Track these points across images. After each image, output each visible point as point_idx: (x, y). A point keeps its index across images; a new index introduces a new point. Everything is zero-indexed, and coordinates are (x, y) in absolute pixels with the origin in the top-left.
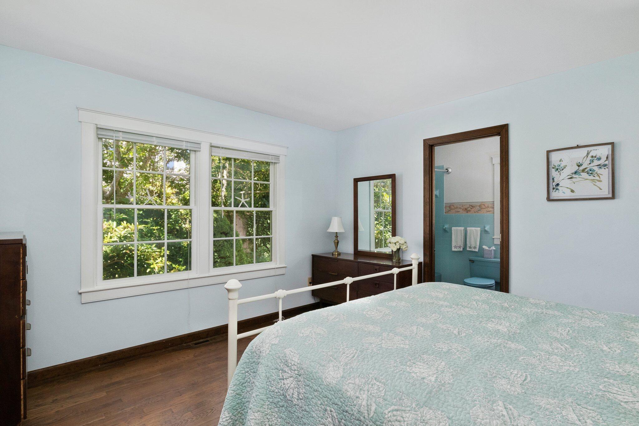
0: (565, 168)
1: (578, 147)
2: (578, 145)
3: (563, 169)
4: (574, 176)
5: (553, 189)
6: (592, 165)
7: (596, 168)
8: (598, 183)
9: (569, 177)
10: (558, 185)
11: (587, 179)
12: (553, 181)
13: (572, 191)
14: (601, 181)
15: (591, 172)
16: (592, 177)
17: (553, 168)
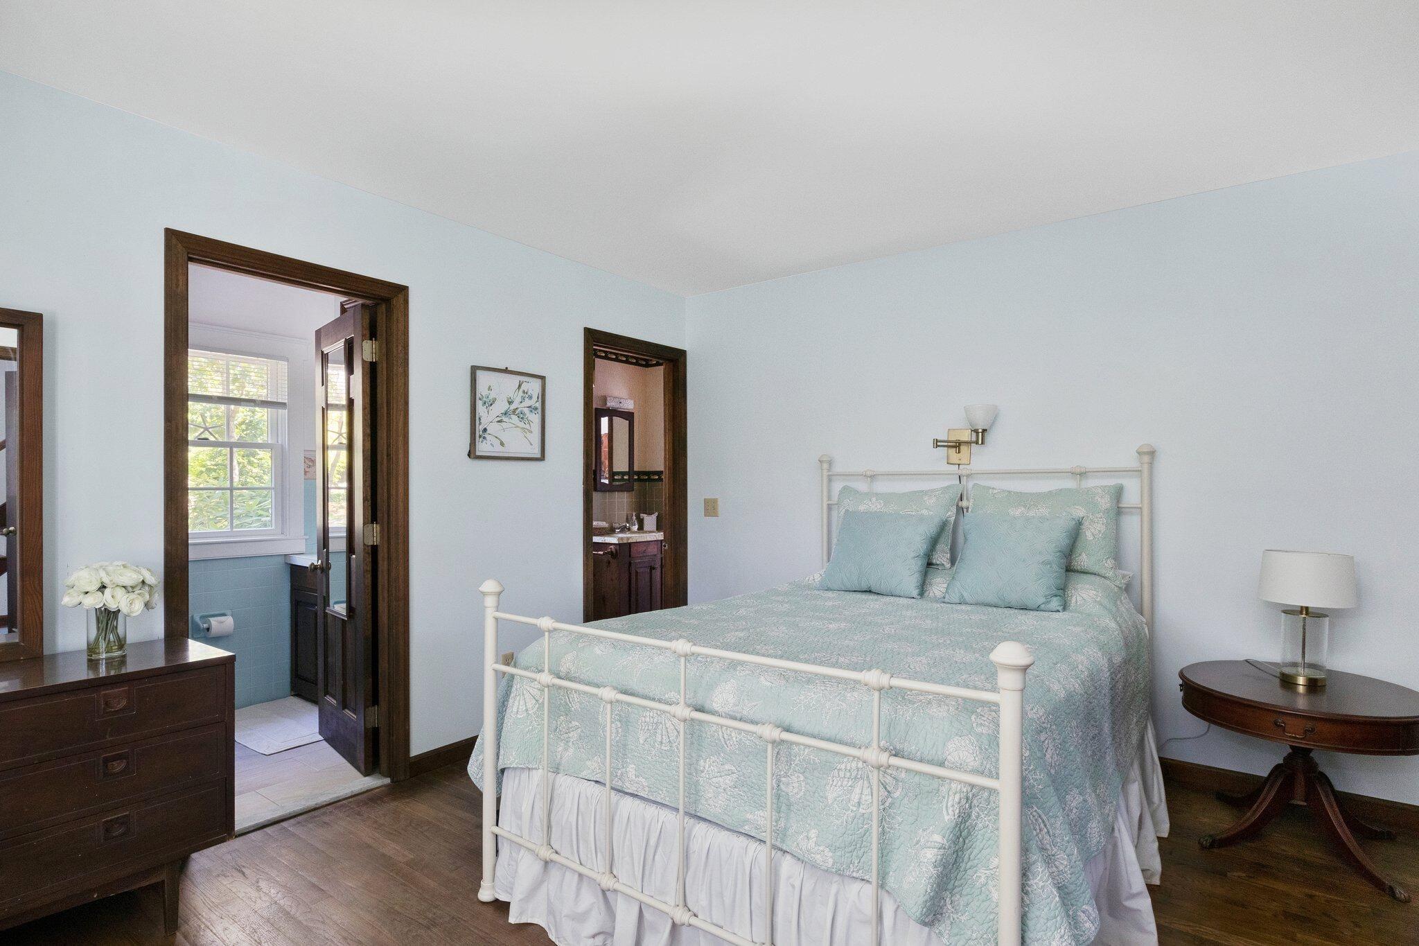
0: (494, 402)
1: (506, 371)
2: (507, 368)
3: (491, 404)
4: (505, 419)
5: (480, 436)
6: (522, 405)
7: (526, 411)
8: (528, 435)
9: (499, 419)
10: (485, 430)
11: (517, 427)
12: (480, 424)
13: (502, 444)
14: (531, 432)
15: (521, 416)
16: (522, 425)
17: (480, 399)
